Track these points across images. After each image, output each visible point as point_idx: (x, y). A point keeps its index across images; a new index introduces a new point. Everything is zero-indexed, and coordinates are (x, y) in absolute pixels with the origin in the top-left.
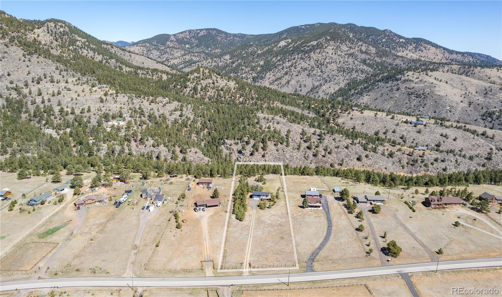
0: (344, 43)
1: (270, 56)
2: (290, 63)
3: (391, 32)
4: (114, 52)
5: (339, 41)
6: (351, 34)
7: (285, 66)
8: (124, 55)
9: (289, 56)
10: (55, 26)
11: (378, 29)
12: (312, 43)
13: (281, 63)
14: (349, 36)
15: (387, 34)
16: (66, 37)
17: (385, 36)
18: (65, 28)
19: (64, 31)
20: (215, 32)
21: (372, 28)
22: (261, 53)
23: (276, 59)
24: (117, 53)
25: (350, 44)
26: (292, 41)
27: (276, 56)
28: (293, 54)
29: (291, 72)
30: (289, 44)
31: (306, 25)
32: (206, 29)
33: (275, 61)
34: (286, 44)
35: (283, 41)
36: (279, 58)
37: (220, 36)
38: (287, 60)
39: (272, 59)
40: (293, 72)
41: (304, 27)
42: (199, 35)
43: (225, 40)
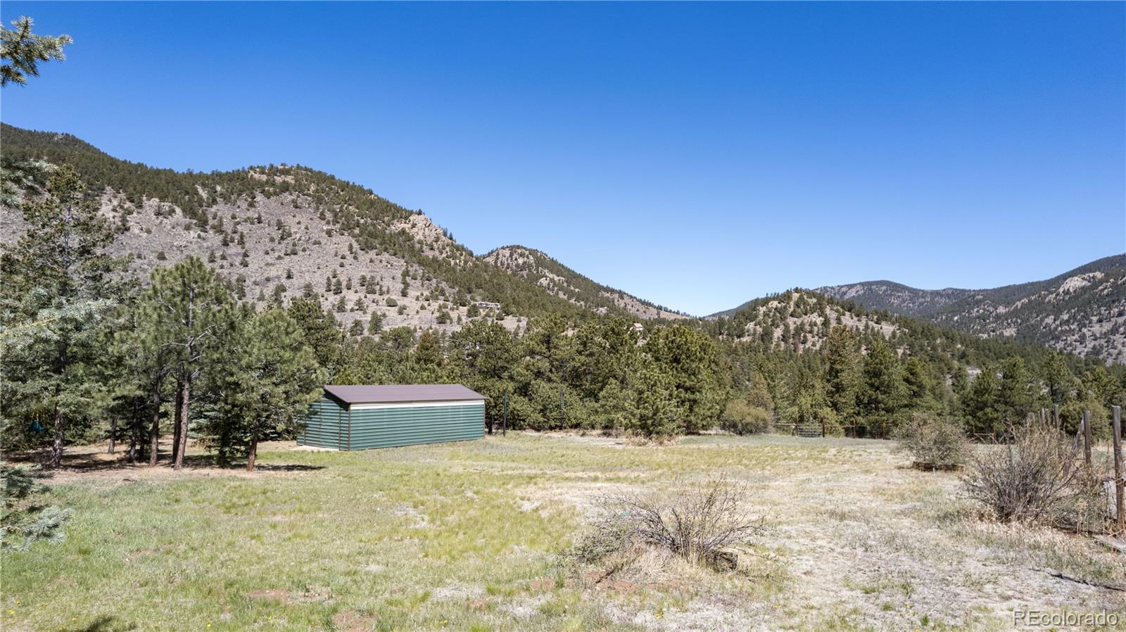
1: (1035, 315)
2: (1107, 326)
4: (622, 305)
7: (1088, 334)
8: (645, 312)
9: (1099, 307)
10: (511, 255)
13: (1072, 327)
16: (525, 273)
18: (528, 258)
19: (525, 263)
20: (884, 288)
22: (1006, 313)
23: (1055, 320)
24: (629, 307)
26: (1107, 275)
27: (1057, 314)
28: (1114, 302)
29: (1115, 348)
30: (1095, 283)
32: (862, 284)
33: (1054, 325)
34: (1085, 283)
35: (1076, 278)
36: (1066, 317)
37: (899, 297)
38: (1095, 319)
39: (1042, 320)
40: (1120, 346)
42: (846, 297)
43: (911, 305)
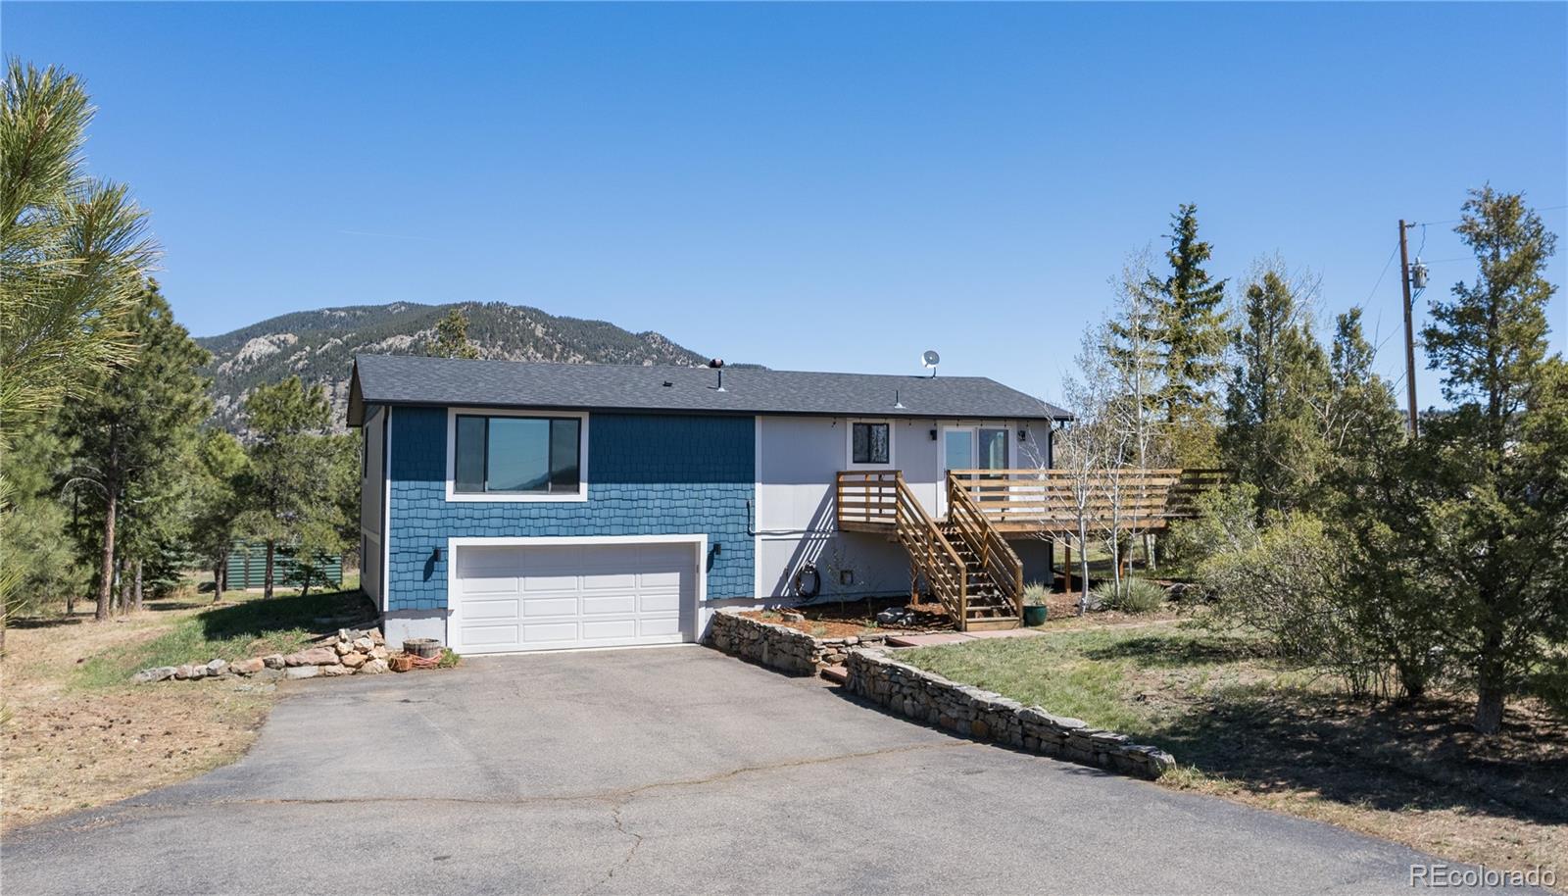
0: (517, 351)
3: (664, 341)
5: (501, 343)
6: (539, 326)
11: (623, 331)
12: (390, 341)
14: (534, 330)
15: (654, 346)
17: (649, 351)
21: (601, 324)
23: (231, 402)
25: (538, 355)
26: (301, 340)
27: (235, 392)
30: (287, 351)
31: (354, 308)
33: (229, 411)
34: (273, 349)
35: (262, 340)
36: (246, 398)
41: (343, 314)
